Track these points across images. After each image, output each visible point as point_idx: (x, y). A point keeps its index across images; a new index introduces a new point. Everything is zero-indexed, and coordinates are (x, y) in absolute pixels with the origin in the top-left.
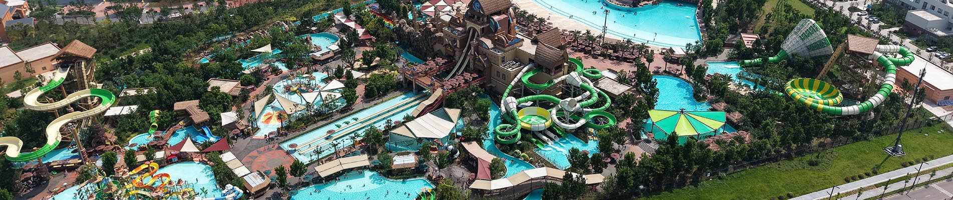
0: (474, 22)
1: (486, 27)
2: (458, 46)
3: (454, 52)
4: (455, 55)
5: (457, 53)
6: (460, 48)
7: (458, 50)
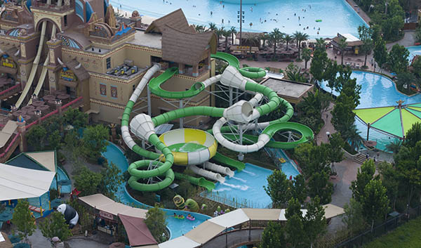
0: (48, 9)
1: (69, 15)
2: (24, 55)
3: (17, 66)
4: (18, 73)
5: (23, 68)
6: (28, 57)
7: (24, 61)
